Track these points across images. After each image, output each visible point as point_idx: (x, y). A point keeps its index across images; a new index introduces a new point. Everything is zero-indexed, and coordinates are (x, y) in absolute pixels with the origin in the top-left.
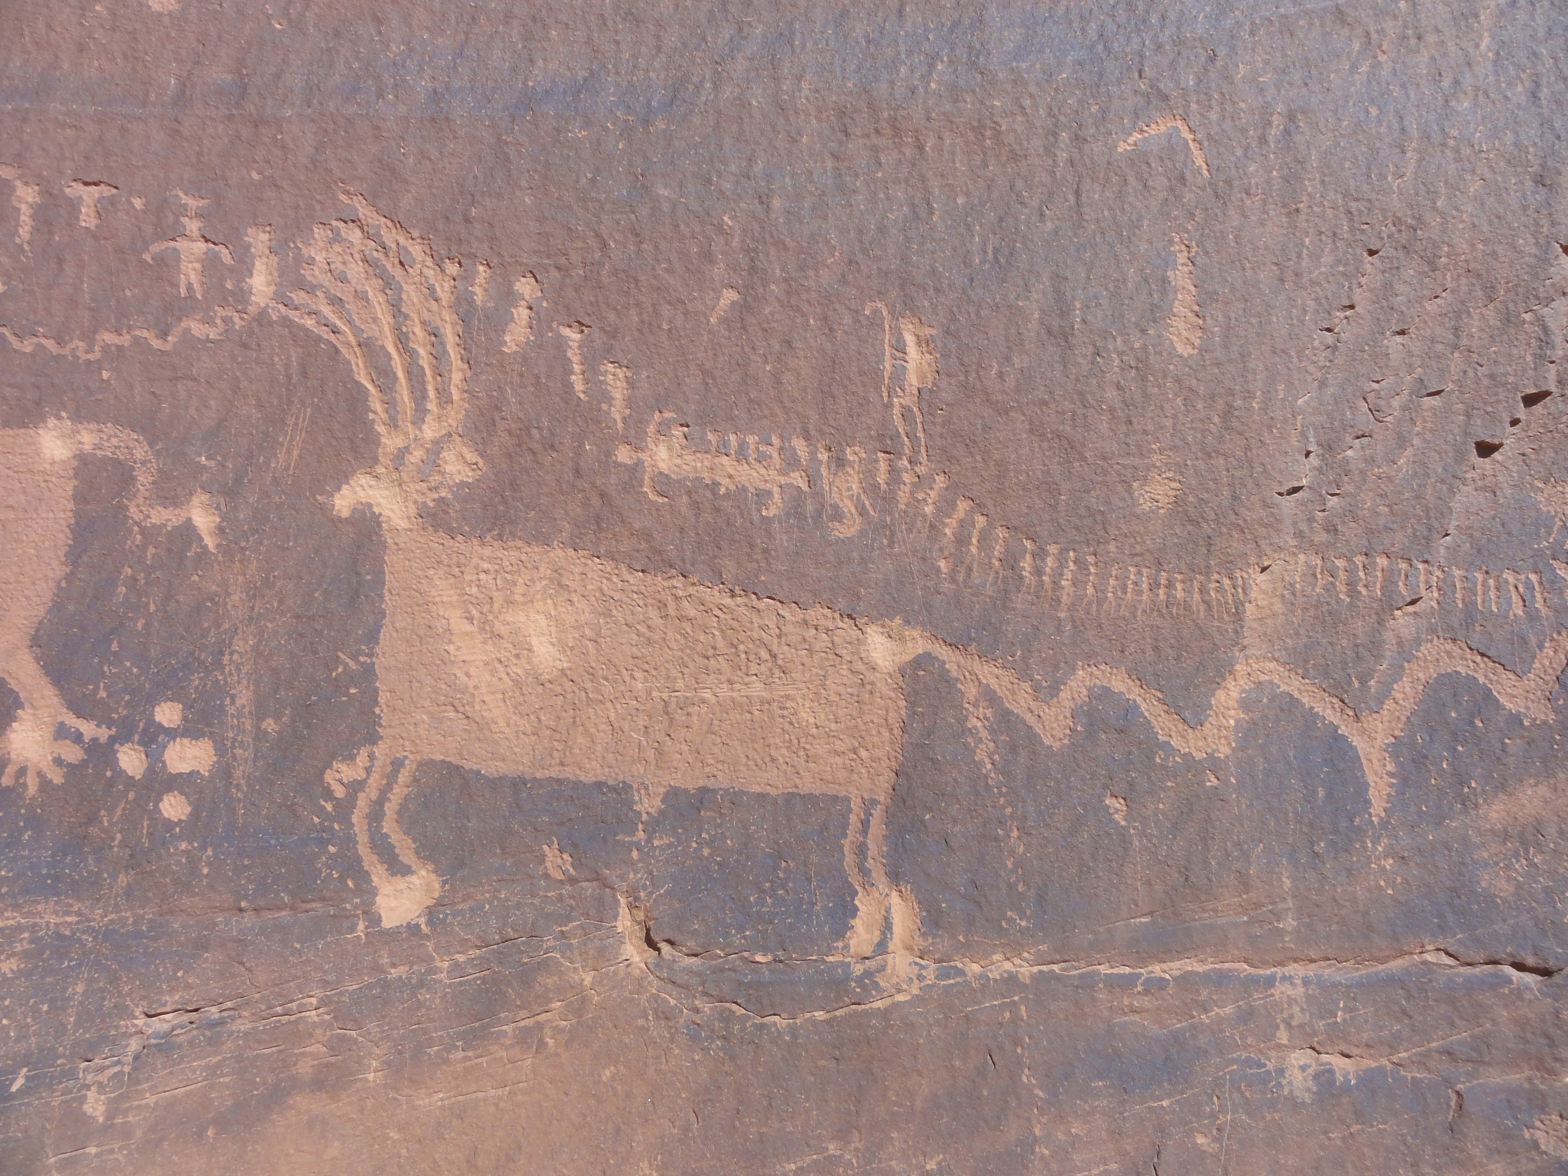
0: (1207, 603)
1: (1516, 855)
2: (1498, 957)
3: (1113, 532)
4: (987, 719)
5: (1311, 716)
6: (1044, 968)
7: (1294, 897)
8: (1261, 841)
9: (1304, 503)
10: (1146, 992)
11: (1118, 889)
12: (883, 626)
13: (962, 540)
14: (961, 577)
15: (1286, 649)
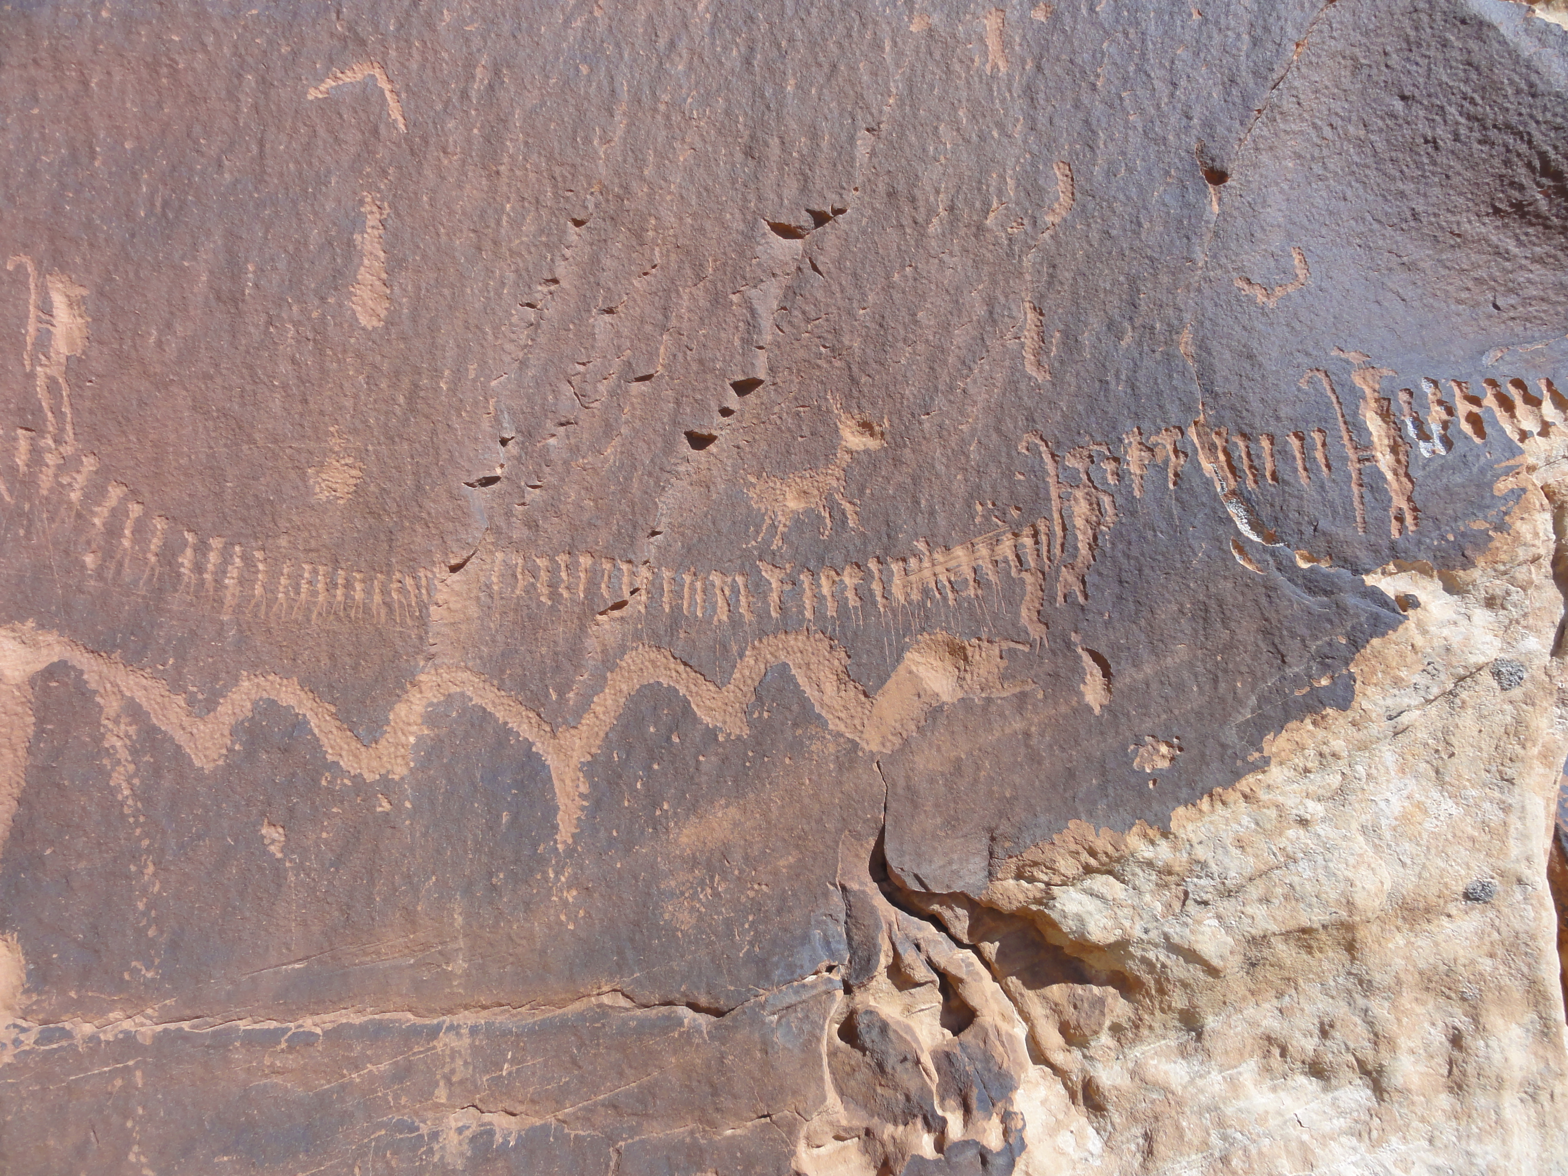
0: (388, 605)
1: (702, 883)
2: (671, 997)
3: (283, 524)
4: (129, 737)
5: (505, 731)
6: (172, 1026)
7: (466, 935)
8: (433, 873)
9: (501, 495)
10: (290, 1049)
11: (266, 930)
12: (13, 630)
13: (113, 531)
14: (110, 574)
15: (481, 658)
